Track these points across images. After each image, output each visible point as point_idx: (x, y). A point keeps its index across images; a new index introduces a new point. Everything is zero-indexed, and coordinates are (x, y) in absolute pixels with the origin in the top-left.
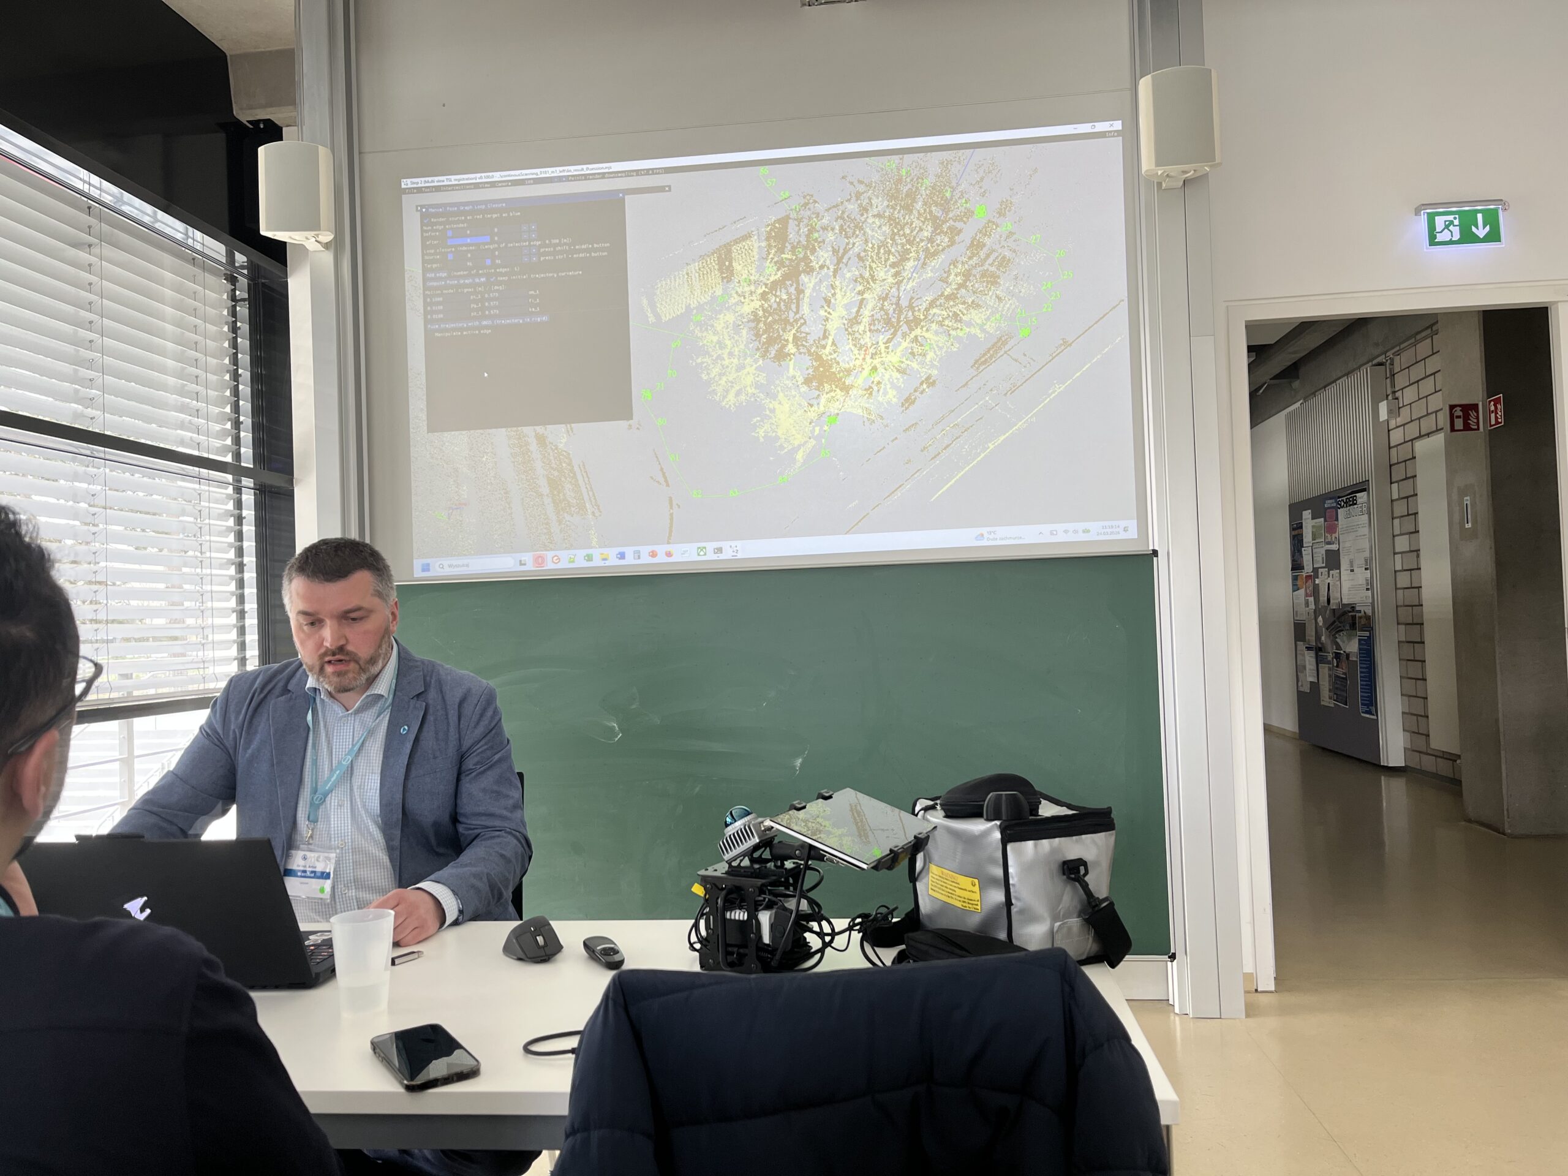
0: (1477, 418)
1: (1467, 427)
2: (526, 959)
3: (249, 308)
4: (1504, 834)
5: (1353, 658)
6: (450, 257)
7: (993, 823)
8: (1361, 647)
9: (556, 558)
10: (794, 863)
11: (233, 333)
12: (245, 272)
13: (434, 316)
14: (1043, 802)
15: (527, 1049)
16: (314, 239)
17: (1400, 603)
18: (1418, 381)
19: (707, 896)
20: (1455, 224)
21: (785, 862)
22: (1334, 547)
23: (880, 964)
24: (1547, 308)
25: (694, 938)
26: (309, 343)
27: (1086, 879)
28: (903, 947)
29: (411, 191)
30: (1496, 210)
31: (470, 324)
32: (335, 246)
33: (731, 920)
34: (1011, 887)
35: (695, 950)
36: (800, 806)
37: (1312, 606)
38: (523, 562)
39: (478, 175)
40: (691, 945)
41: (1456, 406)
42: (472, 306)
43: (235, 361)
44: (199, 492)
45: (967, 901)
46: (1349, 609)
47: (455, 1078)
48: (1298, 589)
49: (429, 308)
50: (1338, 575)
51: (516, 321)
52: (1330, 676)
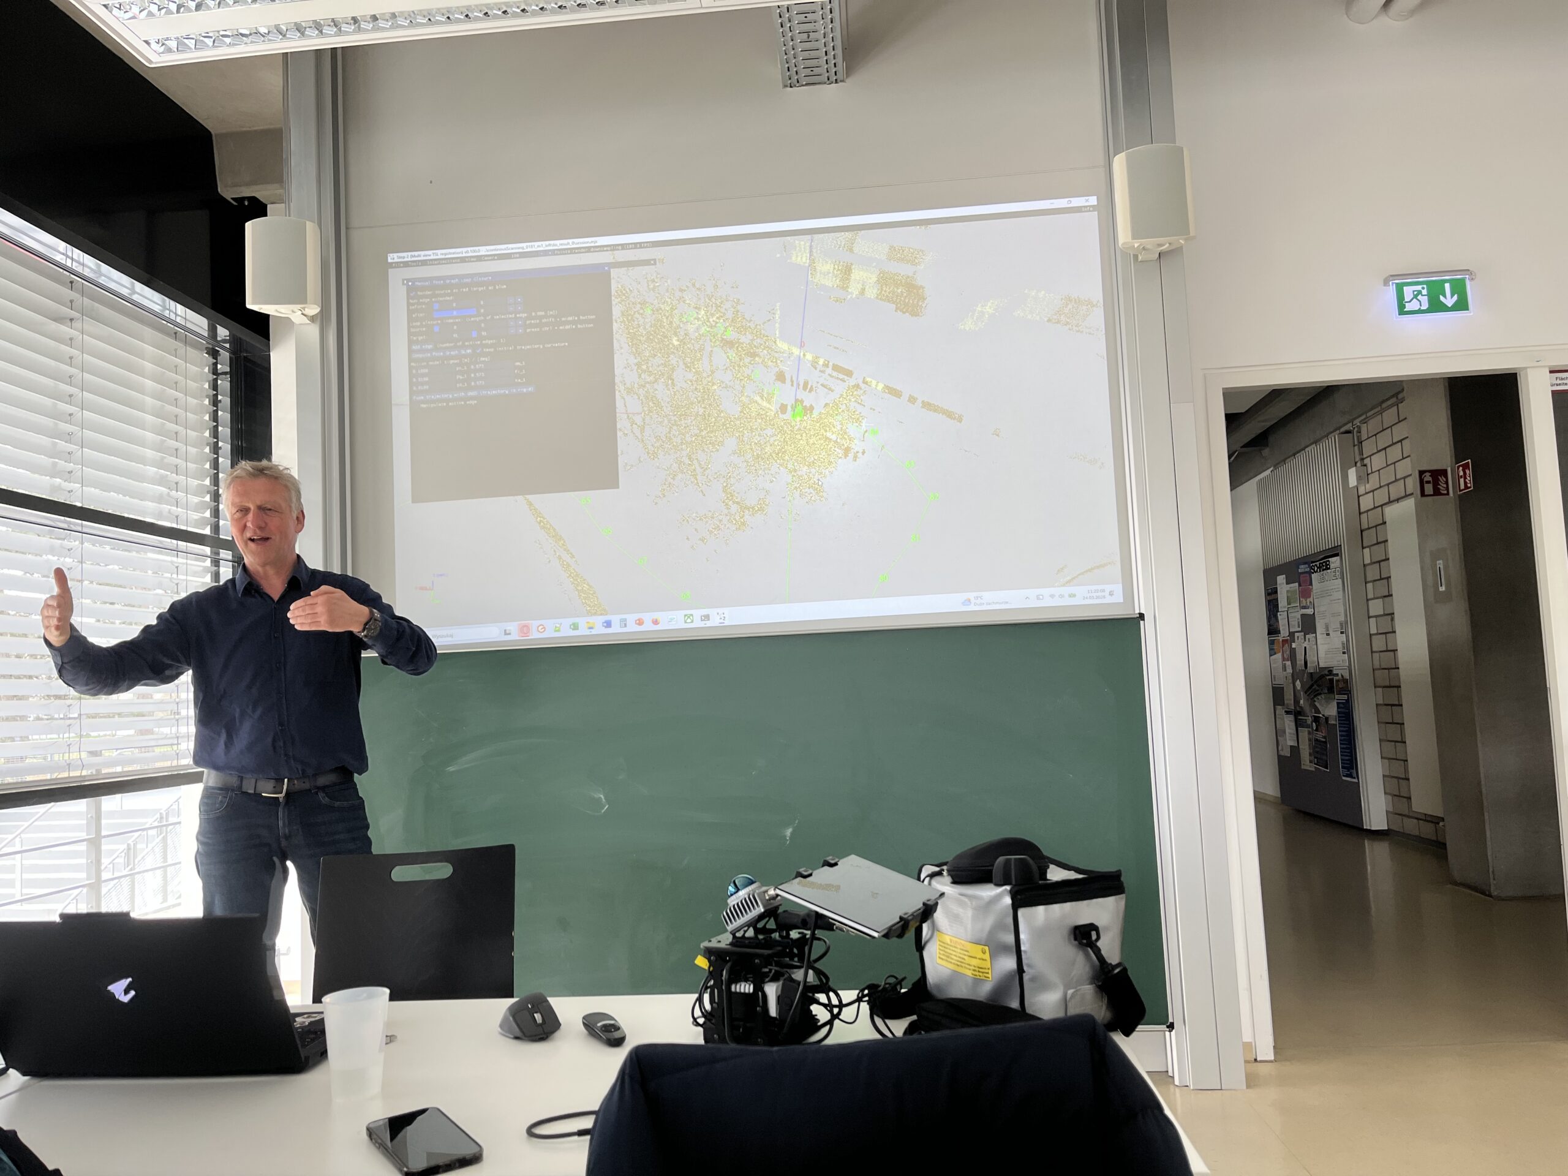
0: (1447, 483)
1: (1437, 492)
2: (524, 1038)
3: (231, 382)
4: (1490, 896)
5: (1331, 722)
6: (436, 329)
7: (1004, 888)
8: (1339, 710)
9: (541, 627)
10: (799, 933)
11: (214, 406)
12: (227, 345)
13: (419, 388)
14: (1052, 866)
15: (530, 1132)
16: (300, 312)
17: (1377, 665)
18: (1385, 449)
19: (711, 969)
20: (1423, 294)
21: (791, 933)
22: (1309, 611)
23: (890, 1035)
24: (1516, 374)
25: (698, 1013)
26: (293, 415)
27: (1099, 944)
28: (915, 1017)
29: (397, 265)
30: (1463, 280)
31: (455, 395)
32: (321, 319)
33: (736, 993)
34: (1023, 953)
35: (698, 1024)
36: (806, 873)
37: (1290, 670)
38: (508, 632)
39: (464, 250)
40: (695, 1019)
41: (1425, 472)
42: (458, 377)
43: (215, 434)
44: (177, 565)
45: (977, 969)
46: (1327, 673)
47: (457, 1165)
48: (1275, 654)
49: (414, 380)
50: (1314, 639)
51: (502, 392)
52: (1310, 740)
